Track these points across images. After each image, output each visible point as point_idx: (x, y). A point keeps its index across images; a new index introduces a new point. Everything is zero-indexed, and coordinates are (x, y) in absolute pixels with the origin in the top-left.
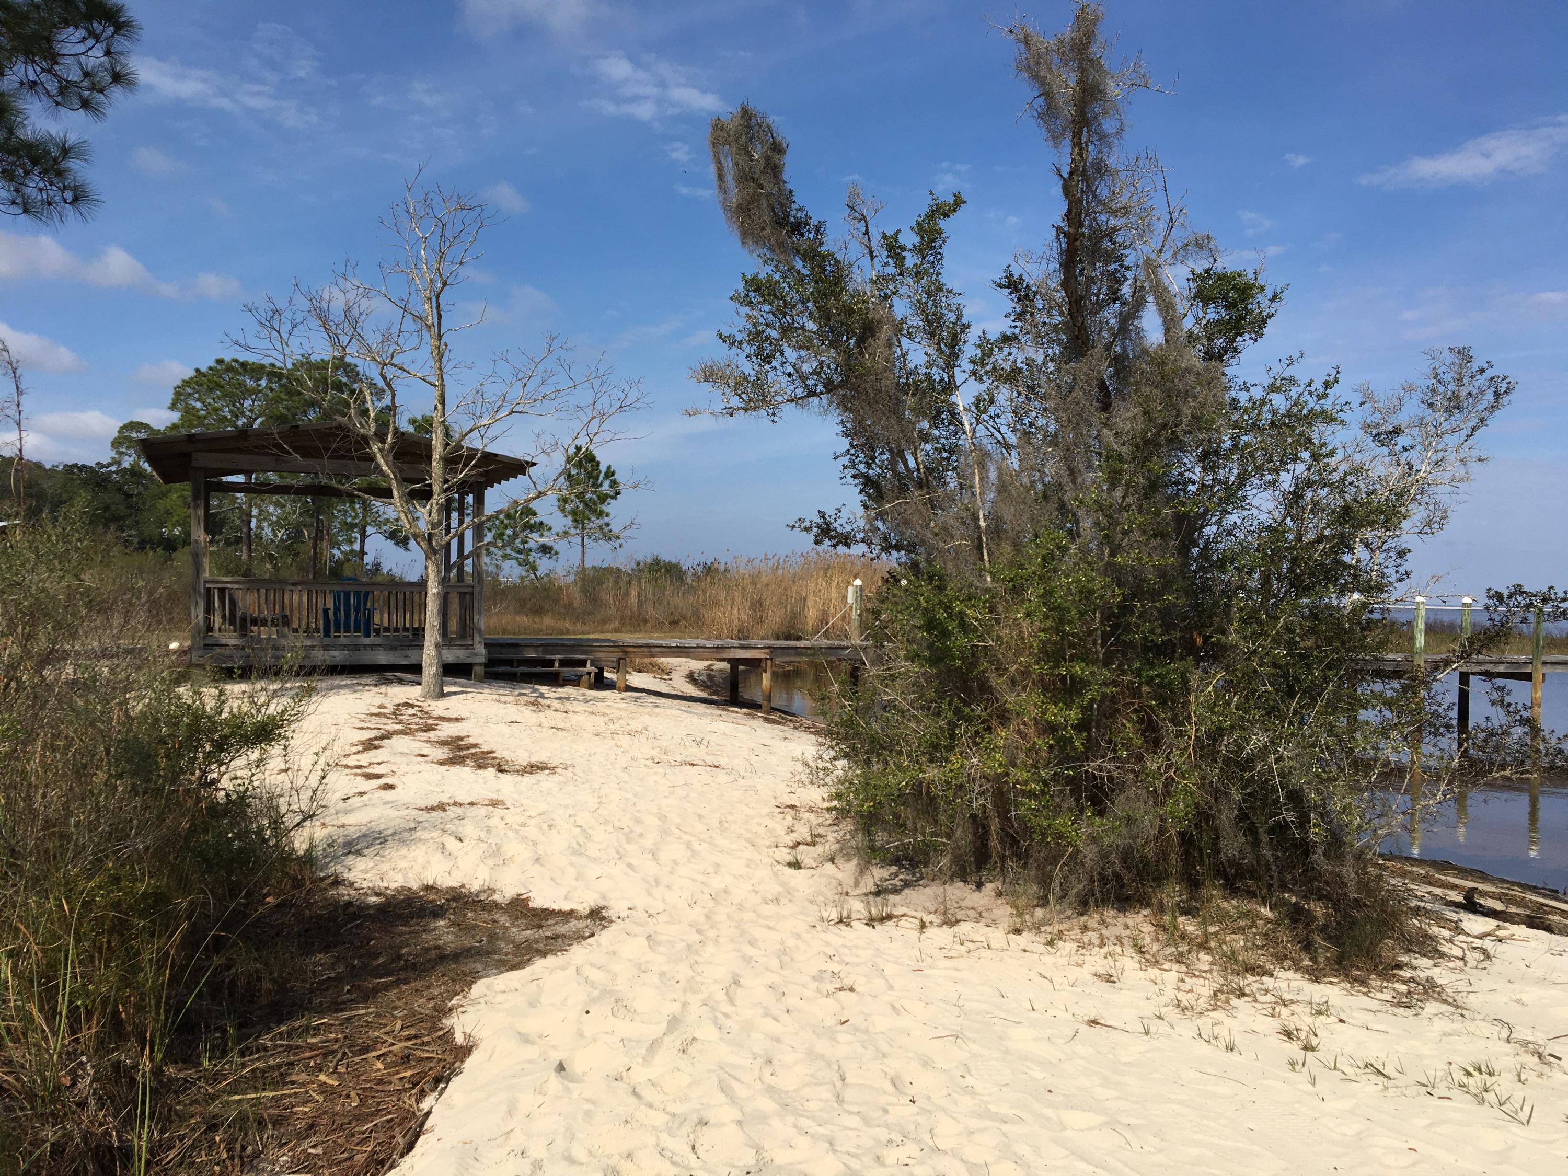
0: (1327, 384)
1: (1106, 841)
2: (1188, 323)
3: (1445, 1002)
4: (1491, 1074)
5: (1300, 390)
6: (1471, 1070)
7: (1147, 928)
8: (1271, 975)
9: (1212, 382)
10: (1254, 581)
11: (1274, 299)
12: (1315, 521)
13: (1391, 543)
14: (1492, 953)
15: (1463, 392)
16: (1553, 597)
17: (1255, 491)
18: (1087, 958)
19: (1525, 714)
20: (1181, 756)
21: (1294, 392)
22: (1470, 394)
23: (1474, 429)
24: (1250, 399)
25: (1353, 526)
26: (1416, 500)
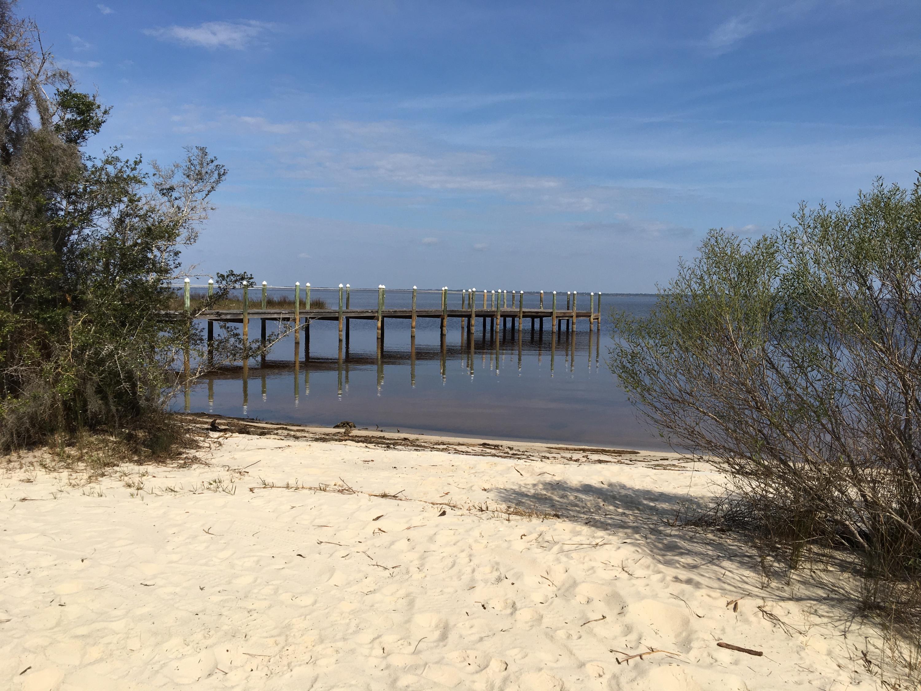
0: (136, 163)
1: (21, 410)
2: (56, 119)
3: (201, 463)
4: (220, 482)
5: (122, 164)
6: (212, 482)
7: (47, 456)
8: (118, 466)
9: (74, 155)
10: (100, 267)
11: (105, 112)
12: (132, 235)
13: (171, 248)
14: (222, 443)
15: (204, 172)
16: (246, 277)
17: (97, 217)
18: (13, 474)
19: (235, 332)
20: (64, 360)
21: (119, 165)
22: (207, 172)
23: (209, 192)
24: (93, 166)
25: (152, 238)
26: (182, 226)
